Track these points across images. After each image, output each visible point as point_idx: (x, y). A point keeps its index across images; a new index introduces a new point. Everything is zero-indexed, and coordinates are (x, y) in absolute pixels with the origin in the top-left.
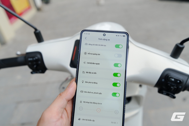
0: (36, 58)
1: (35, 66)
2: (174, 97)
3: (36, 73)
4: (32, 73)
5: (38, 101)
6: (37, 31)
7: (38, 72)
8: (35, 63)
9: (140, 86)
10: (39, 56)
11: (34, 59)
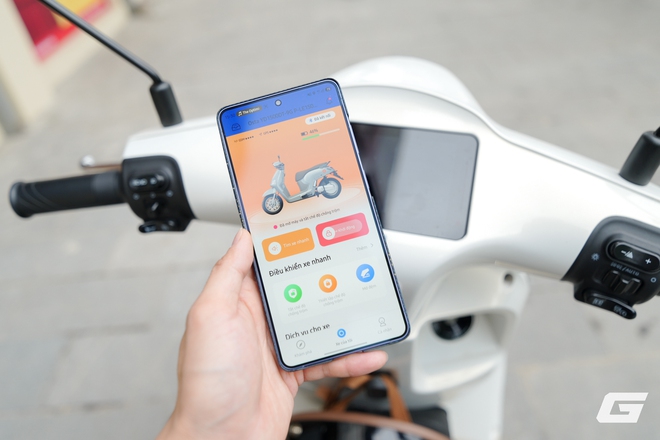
0: (160, 178)
1: (155, 207)
2: (631, 315)
3: (159, 229)
4: (142, 229)
5: (141, 328)
6: (162, 87)
7: (164, 227)
8: (153, 195)
9: (508, 278)
10: (169, 172)
11: (153, 181)
